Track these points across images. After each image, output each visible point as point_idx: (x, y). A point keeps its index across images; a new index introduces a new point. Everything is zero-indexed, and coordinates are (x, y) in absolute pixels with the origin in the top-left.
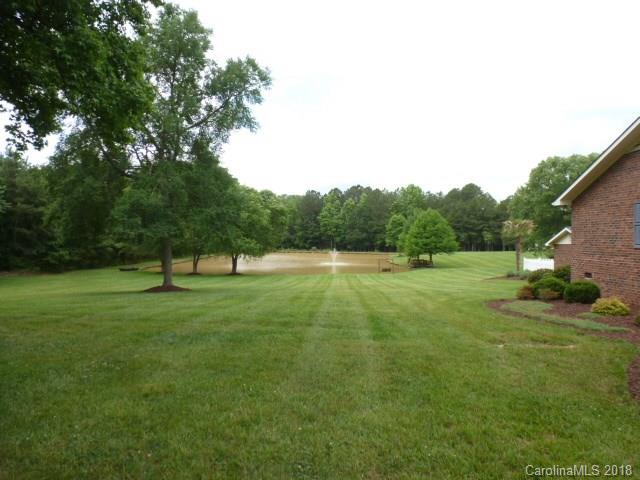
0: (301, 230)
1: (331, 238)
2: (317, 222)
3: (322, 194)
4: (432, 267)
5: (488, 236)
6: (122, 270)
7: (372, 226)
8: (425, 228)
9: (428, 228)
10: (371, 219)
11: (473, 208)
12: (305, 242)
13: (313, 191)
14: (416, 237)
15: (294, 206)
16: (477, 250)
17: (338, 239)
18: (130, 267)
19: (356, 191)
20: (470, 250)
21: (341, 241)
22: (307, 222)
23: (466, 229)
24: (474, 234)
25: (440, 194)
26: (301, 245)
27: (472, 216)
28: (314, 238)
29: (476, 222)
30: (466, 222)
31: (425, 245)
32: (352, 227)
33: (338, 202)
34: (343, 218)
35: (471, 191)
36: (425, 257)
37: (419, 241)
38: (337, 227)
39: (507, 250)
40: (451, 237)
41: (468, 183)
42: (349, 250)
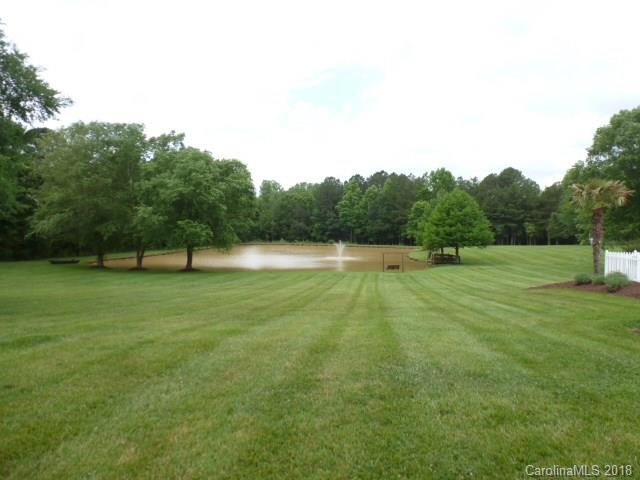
0: (318, 221)
1: (350, 229)
2: (336, 212)
3: (342, 181)
4: (460, 263)
5: (530, 228)
6: (53, 263)
7: (396, 216)
8: (448, 214)
9: (452, 213)
10: (395, 209)
11: (512, 196)
12: (323, 234)
13: (331, 178)
14: (437, 225)
15: (311, 195)
16: (517, 244)
17: (358, 231)
18: (69, 259)
19: (379, 178)
20: (509, 244)
21: (362, 233)
22: (325, 213)
23: (504, 220)
24: (513, 225)
25: (475, 180)
26: (319, 237)
27: (510, 205)
28: (334, 230)
29: (516, 211)
30: (503, 212)
31: (450, 234)
32: (374, 217)
33: (358, 189)
34: (365, 207)
35: (511, 175)
36: (449, 251)
37: (441, 229)
38: (358, 217)
39: (553, 243)
40: (484, 225)
41: (507, 167)
42: (371, 243)
